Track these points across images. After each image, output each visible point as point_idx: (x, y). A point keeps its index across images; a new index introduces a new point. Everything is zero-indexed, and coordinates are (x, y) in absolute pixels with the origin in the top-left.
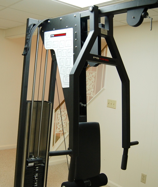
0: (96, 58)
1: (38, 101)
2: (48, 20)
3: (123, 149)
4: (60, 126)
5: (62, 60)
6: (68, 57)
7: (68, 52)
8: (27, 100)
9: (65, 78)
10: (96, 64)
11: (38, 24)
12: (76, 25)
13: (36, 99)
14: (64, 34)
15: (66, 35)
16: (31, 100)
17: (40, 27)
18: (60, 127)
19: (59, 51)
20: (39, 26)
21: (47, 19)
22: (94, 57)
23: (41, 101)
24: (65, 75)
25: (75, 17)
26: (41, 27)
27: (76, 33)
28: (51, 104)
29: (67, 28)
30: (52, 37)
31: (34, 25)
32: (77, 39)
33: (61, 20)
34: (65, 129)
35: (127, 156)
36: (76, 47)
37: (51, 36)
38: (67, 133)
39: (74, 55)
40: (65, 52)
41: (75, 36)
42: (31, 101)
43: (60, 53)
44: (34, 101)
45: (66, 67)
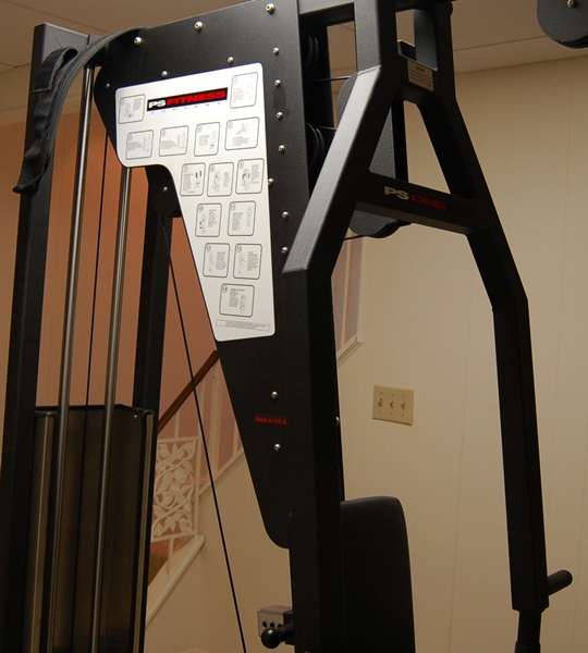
0: (395, 196)
1: (87, 408)
2: (136, 33)
3: (517, 613)
4: (167, 511)
5: (211, 211)
6: (241, 198)
7: (241, 172)
8: (37, 405)
9: (226, 296)
10: (387, 226)
11: (86, 50)
12: (276, 49)
13: (77, 399)
14: (220, 95)
15: (225, 98)
16: (56, 404)
17: (93, 69)
18: (164, 515)
19: (194, 169)
20: (91, 64)
21: (129, 29)
22: (387, 190)
23: (102, 408)
24: (230, 280)
25: (272, 12)
26: (98, 69)
27: (279, 85)
28: (150, 419)
29: (231, 65)
30: (155, 108)
31: (71, 54)
32: (287, 113)
33: (200, 30)
34: (189, 521)
35: (539, 645)
36: (282, 147)
37: (151, 105)
38: (197, 537)
39: (271, 187)
40: (226, 174)
41: (274, 98)
42: (57, 409)
43: (201, 179)
44: (72, 408)
45: (233, 241)
